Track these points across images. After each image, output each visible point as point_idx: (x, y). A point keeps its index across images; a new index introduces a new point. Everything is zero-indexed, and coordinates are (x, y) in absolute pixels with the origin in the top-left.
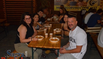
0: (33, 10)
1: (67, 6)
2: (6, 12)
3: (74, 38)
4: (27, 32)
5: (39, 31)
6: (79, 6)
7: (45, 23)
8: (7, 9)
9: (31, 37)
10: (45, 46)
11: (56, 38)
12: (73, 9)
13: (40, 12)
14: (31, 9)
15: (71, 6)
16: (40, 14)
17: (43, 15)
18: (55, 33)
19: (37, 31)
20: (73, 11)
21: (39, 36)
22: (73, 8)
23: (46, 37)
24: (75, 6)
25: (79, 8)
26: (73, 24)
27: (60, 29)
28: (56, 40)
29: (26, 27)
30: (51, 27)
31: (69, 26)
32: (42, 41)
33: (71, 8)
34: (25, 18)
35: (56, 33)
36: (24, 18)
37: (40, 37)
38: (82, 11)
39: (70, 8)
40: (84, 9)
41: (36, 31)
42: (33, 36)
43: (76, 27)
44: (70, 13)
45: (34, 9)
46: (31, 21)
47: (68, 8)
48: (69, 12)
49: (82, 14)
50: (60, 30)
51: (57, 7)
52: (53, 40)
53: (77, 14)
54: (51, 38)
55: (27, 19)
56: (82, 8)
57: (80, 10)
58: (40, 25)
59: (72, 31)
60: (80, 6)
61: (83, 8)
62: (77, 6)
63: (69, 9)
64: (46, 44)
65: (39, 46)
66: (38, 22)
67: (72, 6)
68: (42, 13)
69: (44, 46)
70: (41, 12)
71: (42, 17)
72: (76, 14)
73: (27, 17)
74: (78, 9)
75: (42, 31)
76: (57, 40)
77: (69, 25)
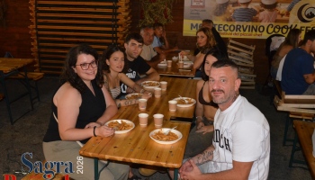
0: (116, 32)
1: (224, 23)
2: (38, 35)
3: (225, 135)
4: (81, 108)
5: (122, 103)
6: (262, 24)
7: (148, 77)
8: (40, 27)
9: (95, 121)
10: (134, 158)
11: (173, 131)
12: (244, 31)
13: (133, 41)
14: (110, 29)
15: (236, 24)
16: (133, 48)
17: (140, 50)
18: (172, 110)
19: (119, 102)
20: (243, 37)
21: (119, 121)
22: (242, 29)
23: (143, 124)
24: (250, 24)
25: (261, 29)
26: (224, 87)
27: (193, 100)
28: (171, 137)
29: (79, 90)
30: (165, 89)
31: (212, 94)
32: (126, 139)
33: (238, 28)
34: (78, 63)
35: (177, 111)
36: (73, 62)
37: (123, 124)
38: (273, 39)
39: (232, 28)
40: (280, 33)
41: (113, 104)
42: (101, 120)
43: (235, 98)
44: (232, 44)
45: (120, 29)
46: (96, 72)
47: (226, 28)
48: (231, 41)
49: (271, 49)
50: (189, 103)
51: (192, 25)
52: (160, 136)
53: (254, 48)
54: (157, 131)
55: (84, 64)
56: (271, 30)
57: (265, 36)
58: (131, 83)
59: (222, 110)
60: (265, 24)
61: (277, 30)
62: (255, 24)
63: (229, 32)
64: (136, 150)
65: (114, 154)
66: (122, 75)
67: (241, 24)
68: (138, 44)
69: (129, 155)
70: (135, 42)
71: (139, 57)
72: (251, 47)
73: (84, 58)
74: (258, 33)
75: (134, 102)
76: (175, 137)
77: (214, 91)
